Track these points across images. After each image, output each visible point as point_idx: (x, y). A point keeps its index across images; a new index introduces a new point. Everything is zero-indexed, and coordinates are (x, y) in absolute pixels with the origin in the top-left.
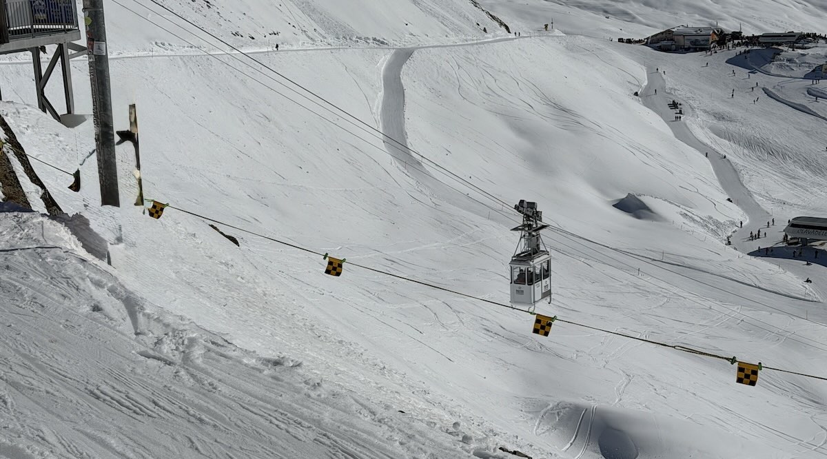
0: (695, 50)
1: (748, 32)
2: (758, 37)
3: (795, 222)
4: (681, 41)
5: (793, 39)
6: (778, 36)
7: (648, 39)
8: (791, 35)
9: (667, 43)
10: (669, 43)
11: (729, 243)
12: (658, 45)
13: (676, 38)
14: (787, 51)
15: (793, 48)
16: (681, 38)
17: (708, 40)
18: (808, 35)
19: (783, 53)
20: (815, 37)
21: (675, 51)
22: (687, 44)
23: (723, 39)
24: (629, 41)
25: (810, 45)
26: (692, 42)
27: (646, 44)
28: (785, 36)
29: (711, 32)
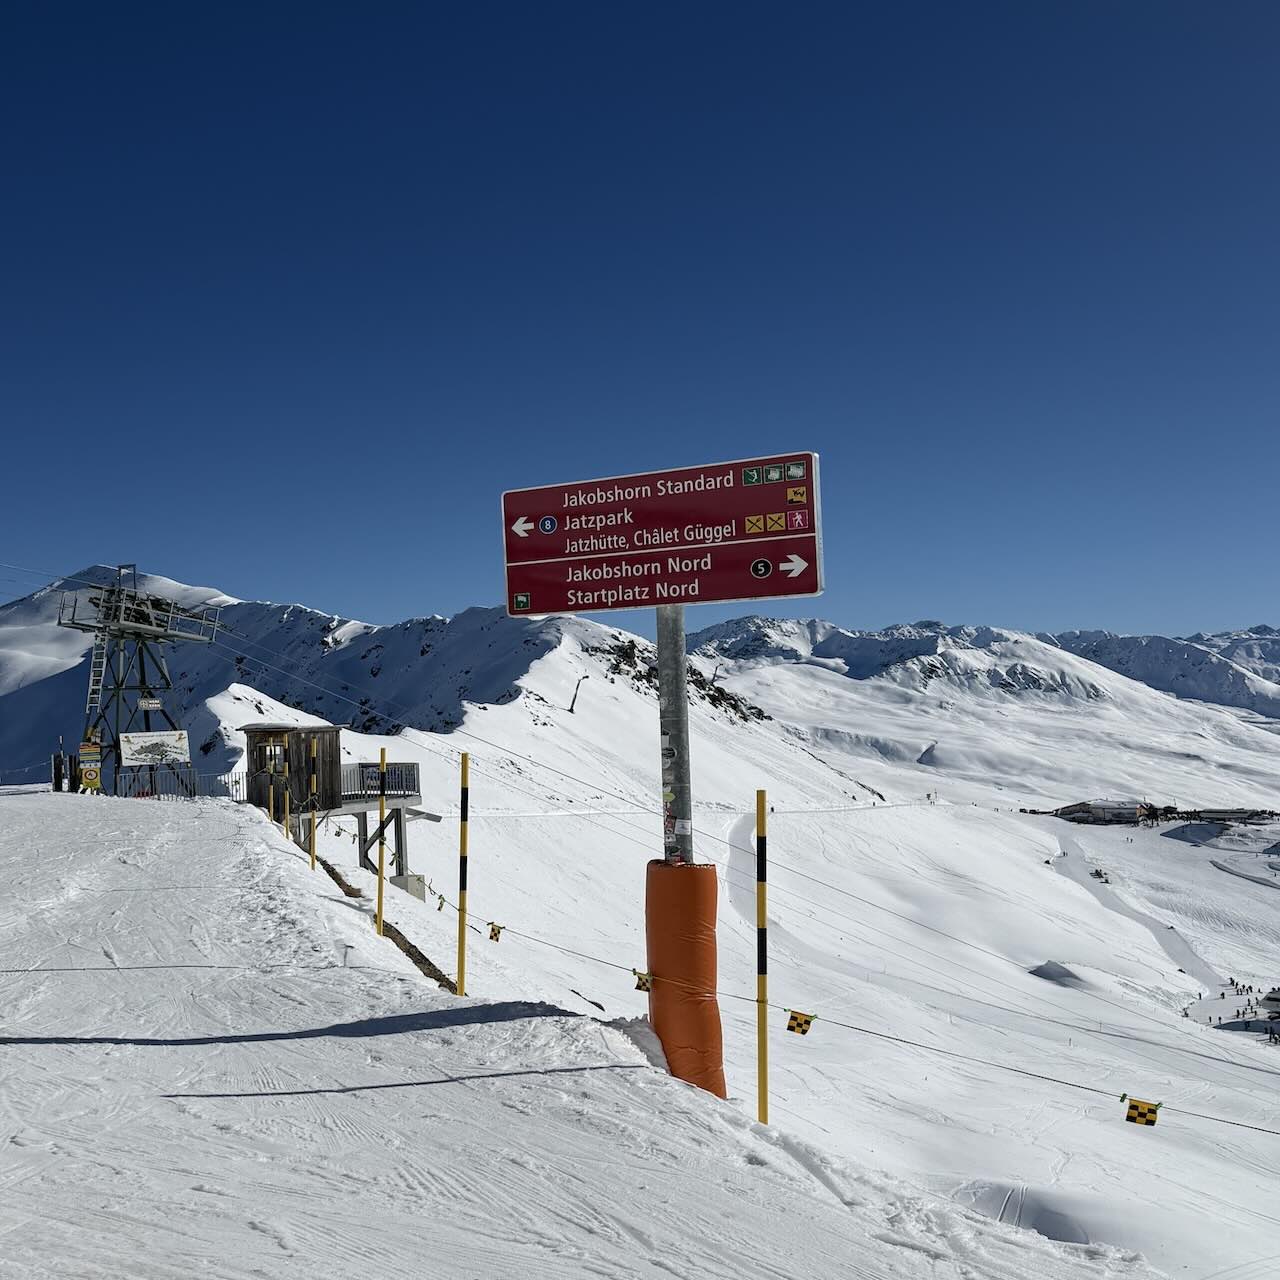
0: (1119, 822)
1: (1182, 807)
2: (1199, 812)
3: (1272, 996)
4: (1101, 813)
5: (1246, 816)
6: (1225, 812)
7: (1057, 810)
8: (1241, 811)
9: (1080, 814)
10: (1086, 815)
11: (1187, 1015)
12: (1072, 816)
13: (1094, 811)
14: (1238, 827)
15: (1245, 824)
16: (1101, 810)
17: (1135, 814)
18: (1264, 812)
19: (1233, 829)
20: (1272, 814)
21: (1094, 822)
22: (1108, 816)
23: (1153, 813)
24: (1033, 812)
25: (1266, 821)
26: (1114, 815)
27: (1056, 815)
28: (1233, 812)
29: (1138, 806)
